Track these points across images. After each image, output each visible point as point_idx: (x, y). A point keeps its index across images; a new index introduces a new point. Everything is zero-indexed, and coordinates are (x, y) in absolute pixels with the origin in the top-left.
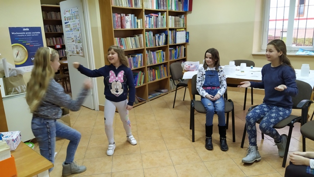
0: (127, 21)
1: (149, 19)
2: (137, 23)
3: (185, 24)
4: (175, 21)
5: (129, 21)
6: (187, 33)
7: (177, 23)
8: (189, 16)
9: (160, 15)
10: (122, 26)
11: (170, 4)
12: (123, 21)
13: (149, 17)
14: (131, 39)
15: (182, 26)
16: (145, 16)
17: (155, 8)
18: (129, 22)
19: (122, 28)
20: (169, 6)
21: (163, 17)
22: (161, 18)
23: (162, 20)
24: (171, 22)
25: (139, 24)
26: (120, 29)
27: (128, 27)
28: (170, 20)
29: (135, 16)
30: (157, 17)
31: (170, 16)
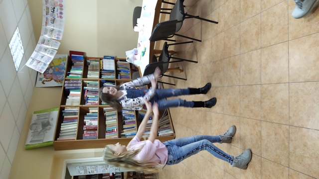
0: (91, 124)
1: (90, 100)
2: (93, 113)
3: (95, 59)
4: (93, 70)
5: (90, 122)
6: (105, 57)
7: (95, 68)
8: (88, 55)
9: (86, 88)
10: (95, 129)
11: (76, 76)
12: (90, 128)
13: (88, 99)
14: (107, 120)
15: (98, 63)
16: (87, 105)
17: (79, 93)
18: (92, 122)
19: (96, 130)
20: (78, 77)
21: (88, 84)
22: (89, 86)
23: (91, 85)
24: (93, 75)
25: (94, 111)
26: (97, 132)
27: (95, 123)
28: (91, 76)
29: (86, 115)
30: (88, 90)
31: (88, 76)
